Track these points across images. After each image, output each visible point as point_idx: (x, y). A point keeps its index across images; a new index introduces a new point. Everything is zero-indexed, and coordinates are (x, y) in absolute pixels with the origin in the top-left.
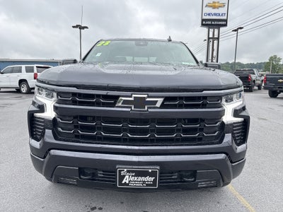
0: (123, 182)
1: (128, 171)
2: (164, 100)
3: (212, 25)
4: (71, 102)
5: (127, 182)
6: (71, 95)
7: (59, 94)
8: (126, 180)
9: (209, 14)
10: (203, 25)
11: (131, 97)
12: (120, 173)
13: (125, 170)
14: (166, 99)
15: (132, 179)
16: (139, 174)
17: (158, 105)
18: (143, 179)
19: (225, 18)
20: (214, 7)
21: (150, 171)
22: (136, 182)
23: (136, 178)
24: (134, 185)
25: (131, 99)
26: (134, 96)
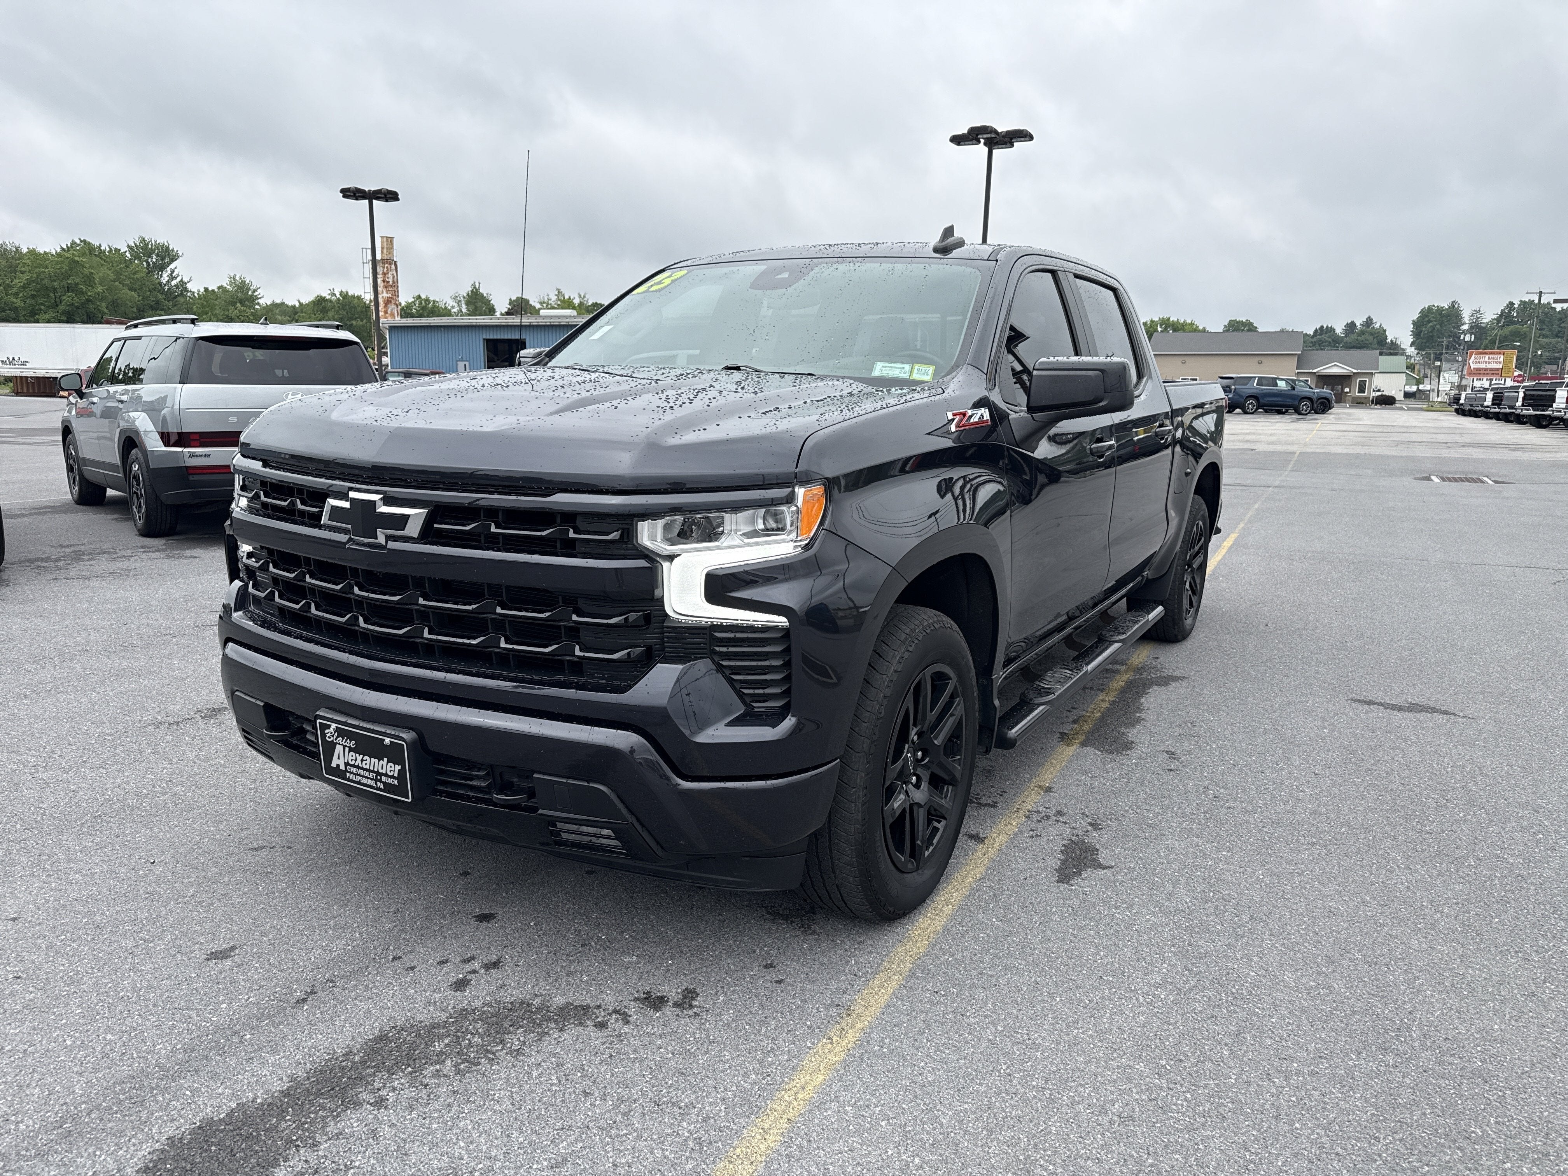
0: (334, 764)
1: (341, 733)
5: (341, 767)
8: (338, 761)
11: (345, 497)
12: (323, 733)
13: (333, 725)
15: (351, 757)
16: (365, 746)
17: (413, 531)
18: (377, 764)
21: (387, 741)
22: (362, 772)
23: (359, 758)
24: (358, 778)
25: (346, 505)
26: (352, 494)
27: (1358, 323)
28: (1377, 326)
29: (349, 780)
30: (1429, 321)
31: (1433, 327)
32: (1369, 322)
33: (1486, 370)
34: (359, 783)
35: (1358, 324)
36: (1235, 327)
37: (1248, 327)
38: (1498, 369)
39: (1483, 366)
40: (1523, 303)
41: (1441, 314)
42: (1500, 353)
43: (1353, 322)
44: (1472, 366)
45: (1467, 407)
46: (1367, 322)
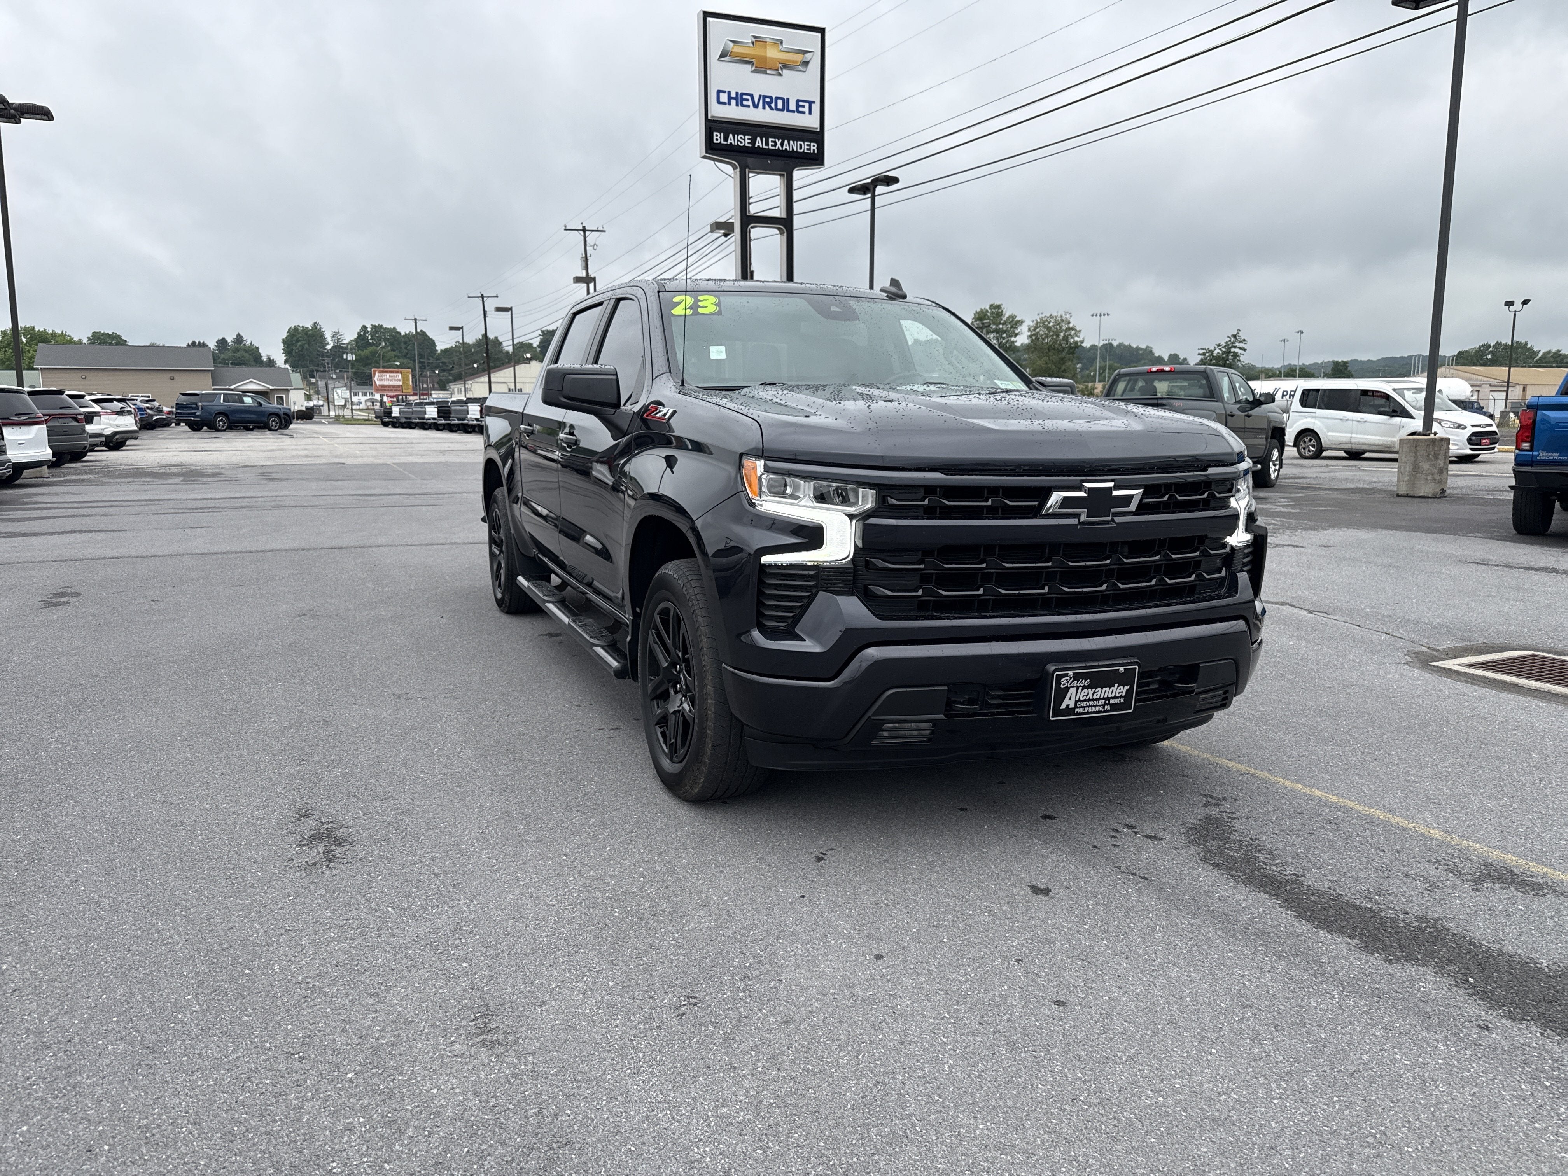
0: (1063, 706)
1: (1076, 677)
2: (1144, 494)
3: (753, 151)
4: (921, 511)
5: (1072, 706)
6: (922, 490)
7: (883, 490)
8: (1069, 702)
9: (740, 99)
10: (713, 150)
11: (1079, 488)
12: (1059, 683)
13: (1071, 673)
14: (1150, 490)
15: (1082, 694)
16: (1098, 681)
17: (1133, 507)
18: (1107, 692)
19: (810, 121)
20: (761, 67)
21: (1122, 669)
22: (1091, 703)
23: (1091, 692)
24: (1087, 709)
25: (1082, 494)
26: (1088, 485)
27: (229, 339)
28: (248, 343)
29: (1078, 714)
30: (298, 341)
31: (302, 346)
32: (239, 339)
33: (389, 386)
34: (1088, 713)
35: (229, 341)
36: (100, 339)
37: (115, 340)
38: (398, 386)
39: (386, 383)
40: (374, 327)
41: (306, 334)
42: (397, 372)
43: (223, 339)
44: (378, 383)
45: (403, 420)
46: (237, 339)
